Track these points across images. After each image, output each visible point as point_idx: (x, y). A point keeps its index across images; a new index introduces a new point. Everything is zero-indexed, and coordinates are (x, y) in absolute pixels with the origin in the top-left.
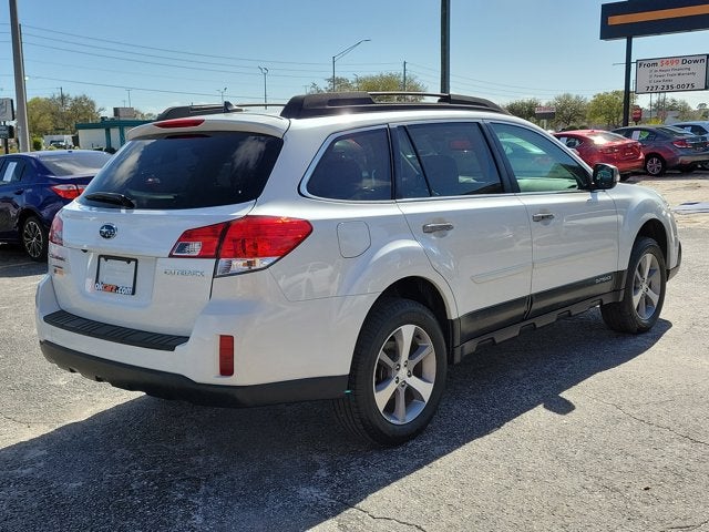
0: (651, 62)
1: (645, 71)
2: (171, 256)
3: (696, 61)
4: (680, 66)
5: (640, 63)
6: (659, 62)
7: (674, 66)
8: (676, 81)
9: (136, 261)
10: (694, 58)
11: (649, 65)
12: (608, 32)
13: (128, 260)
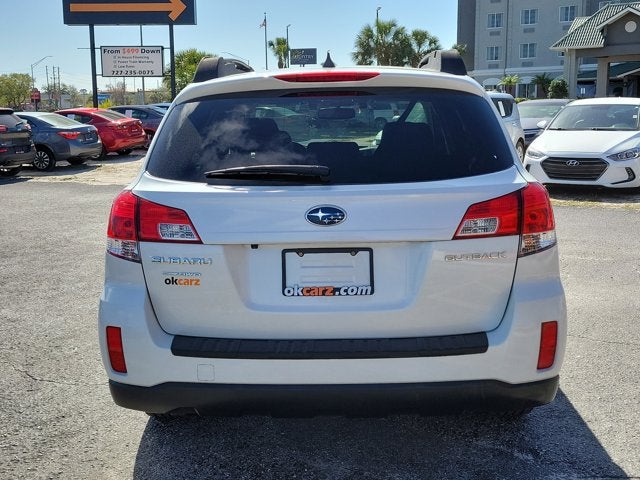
0: (115, 49)
1: (109, 56)
2: (455, 238)
3: (153, 52)
4: (140, 54)
5: (104, 49)
6: (121, 49)
7: (135, 54)
8: (138, 67)
9: (370, 250)
10: (152, 49)
11: (112, 52)
12: (71, 18)
13: (354, 251)
